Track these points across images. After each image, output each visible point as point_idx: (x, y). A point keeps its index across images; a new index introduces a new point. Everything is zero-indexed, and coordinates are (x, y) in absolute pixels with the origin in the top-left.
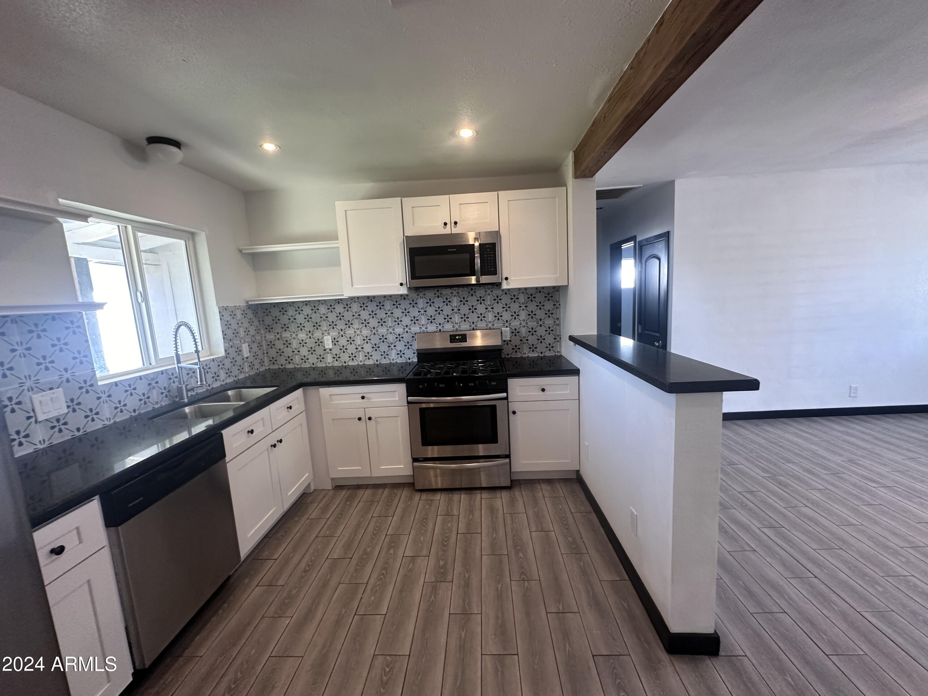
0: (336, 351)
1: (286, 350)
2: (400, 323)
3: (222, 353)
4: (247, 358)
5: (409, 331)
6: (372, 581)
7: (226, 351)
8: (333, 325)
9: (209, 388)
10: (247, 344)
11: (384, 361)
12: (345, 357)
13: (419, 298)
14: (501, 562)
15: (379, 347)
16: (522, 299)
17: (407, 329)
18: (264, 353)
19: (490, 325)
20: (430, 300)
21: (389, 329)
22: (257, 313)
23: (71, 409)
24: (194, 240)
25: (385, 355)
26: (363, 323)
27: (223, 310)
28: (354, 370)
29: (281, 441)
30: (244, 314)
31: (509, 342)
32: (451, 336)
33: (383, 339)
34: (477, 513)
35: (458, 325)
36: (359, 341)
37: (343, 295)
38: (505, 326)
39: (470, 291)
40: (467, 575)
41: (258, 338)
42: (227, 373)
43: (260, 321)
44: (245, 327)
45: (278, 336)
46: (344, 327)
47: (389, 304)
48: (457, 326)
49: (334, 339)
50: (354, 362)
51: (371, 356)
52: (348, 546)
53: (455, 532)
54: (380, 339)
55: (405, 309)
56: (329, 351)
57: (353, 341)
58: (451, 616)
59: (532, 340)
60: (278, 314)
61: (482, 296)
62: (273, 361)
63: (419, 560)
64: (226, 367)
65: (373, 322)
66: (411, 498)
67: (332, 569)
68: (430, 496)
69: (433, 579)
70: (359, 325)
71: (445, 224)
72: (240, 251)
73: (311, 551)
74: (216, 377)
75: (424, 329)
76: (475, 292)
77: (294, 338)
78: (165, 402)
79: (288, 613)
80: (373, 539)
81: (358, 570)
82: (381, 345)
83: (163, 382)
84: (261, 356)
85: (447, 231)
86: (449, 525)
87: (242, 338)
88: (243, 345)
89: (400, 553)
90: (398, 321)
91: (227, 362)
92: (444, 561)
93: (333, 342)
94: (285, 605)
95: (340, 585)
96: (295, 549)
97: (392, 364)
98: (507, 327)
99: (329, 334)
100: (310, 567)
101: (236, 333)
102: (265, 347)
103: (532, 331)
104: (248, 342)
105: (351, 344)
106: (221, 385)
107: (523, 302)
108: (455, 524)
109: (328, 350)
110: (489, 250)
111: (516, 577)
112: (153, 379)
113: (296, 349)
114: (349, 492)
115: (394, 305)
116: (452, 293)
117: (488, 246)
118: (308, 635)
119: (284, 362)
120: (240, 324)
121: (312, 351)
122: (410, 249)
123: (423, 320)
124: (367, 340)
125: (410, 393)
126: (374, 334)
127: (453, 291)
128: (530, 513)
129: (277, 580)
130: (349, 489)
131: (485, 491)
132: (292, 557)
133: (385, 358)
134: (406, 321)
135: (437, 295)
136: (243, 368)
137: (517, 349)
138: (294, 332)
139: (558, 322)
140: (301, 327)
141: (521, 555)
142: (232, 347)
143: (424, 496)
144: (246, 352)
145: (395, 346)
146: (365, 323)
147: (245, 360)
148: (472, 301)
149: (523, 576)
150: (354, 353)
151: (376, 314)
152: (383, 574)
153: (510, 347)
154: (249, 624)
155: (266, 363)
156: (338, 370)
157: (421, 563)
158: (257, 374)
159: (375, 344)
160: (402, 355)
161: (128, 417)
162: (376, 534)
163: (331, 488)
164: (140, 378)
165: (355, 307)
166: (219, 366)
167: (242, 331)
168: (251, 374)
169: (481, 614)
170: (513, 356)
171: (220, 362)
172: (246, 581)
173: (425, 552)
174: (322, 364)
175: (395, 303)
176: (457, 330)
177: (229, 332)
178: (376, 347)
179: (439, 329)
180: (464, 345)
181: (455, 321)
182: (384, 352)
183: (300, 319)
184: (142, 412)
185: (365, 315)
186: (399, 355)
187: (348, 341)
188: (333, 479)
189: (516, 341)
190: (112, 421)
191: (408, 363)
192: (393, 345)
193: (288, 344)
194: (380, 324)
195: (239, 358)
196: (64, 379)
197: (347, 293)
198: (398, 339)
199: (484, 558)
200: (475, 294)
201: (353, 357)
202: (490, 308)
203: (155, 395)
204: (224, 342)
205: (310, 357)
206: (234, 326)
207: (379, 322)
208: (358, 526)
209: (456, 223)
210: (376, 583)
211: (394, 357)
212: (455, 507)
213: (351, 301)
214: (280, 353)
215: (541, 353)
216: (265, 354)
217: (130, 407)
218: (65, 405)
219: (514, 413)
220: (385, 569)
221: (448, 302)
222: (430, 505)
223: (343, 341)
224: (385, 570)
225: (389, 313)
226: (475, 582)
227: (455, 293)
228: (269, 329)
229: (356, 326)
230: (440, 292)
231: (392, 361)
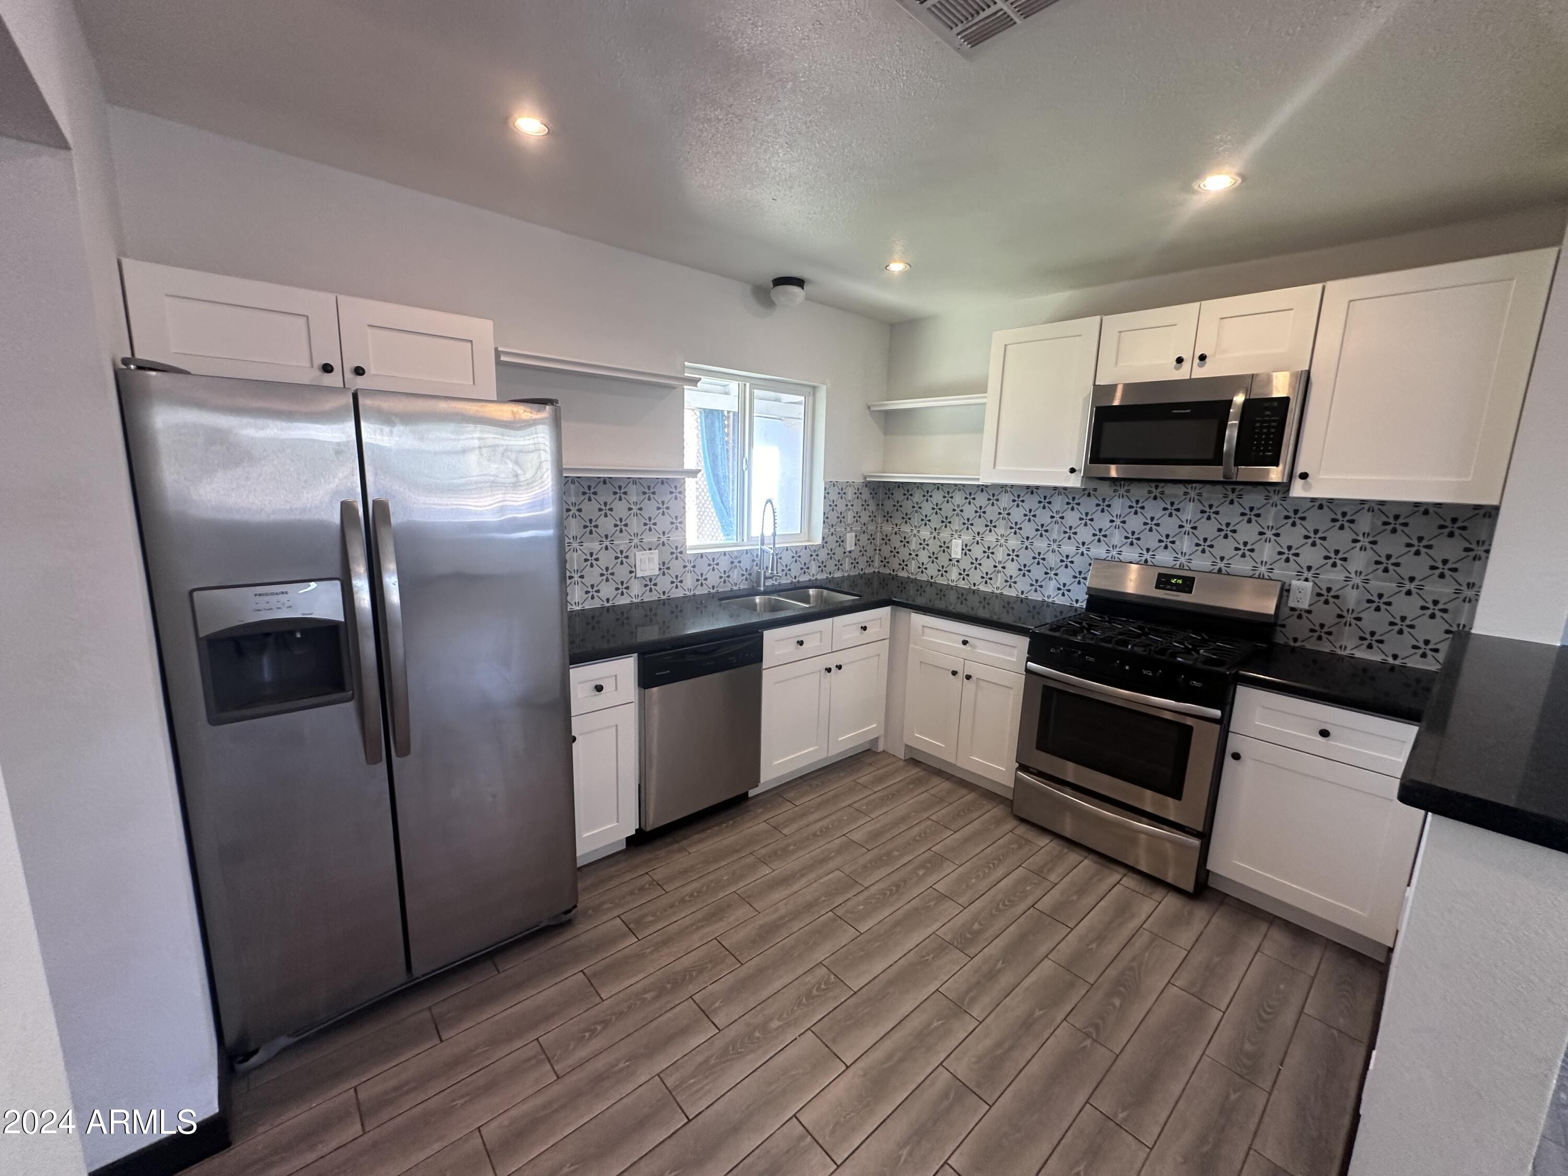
0: (965, 564)
1: (902, 550)
2: (1072, 536)
3: (819, 541)
4: (850, 552)
5: (1085, 552)
6: (873, 890)
7: (823, 538)
8: (968, 524)
9: (794, 580)
10: (853, 534)
11: (1033, 596)
12: (975, 577)
13: (1117, 497)
14: (1071, 985)
15: (1029, 571)
16: (1365, 523)
17: (1083, 549)
18: (875, 550)
19: (1263, 569)
20: (1137, 502)
21: (1052, 543)
22: (876, 494)
23: (661, 572)
24: (814, 395)
25: (1037, 585)
26: (1011, 528)
27: (830, 486)
28: (985, 599)
29: (839, 667)
30: (858, 494)
31: (1304, 615)
32: (1160, 575)
33: (1039, 559)
34: (1089, 900)
35: (1187, 557)
36: (1000, 555)
37: (978, 479)
38: (1303, 578)
39: (1230, 493)
40: (1000, 965)
41: (872, 527)
42: (819, 567)
43: (878, 505)
44: (855, 511)
45: (896, 529)
46: (982, 529)
47: (1060, 500)
48: (1183, 560)
49: (966, 545)
50: (988, 587)
51: (1015, 583)
52: (875, 835)
53: (1030, 901)
54: (1034, 558)
55: (1087, 514)
56: (956, 563)
57: (993, 553)
58: (937, 995)
59: (1372, 621)
60: (901, 498)
61: (1257, 505)
62: (885, 562)
63: (948, 904)
64: (821, 558)
65: (1029, 529)
66: (998, 822)
67: (839, 851)
68: (1031, 834)
69: (948, 938)
70: (1006, 528)
71: (1180, 360)
72: (869, 408)
73: (833, 817)
74: (805, 569)
75: (1114, 553)
76: (1240, 496)
77: (915, 536)
78: (744, 586)
79: (774, 865)
80: (909, 844)
81: (868, 868)
82: (1034, 568)
83: (746, 563)
84: (870, 552)
85: (1183, 374)
86: (1028, 888)
87: (849, 525)
88: (848, 535)
89: (930, 881)
90: (1070, 533)
91: (823, 555)
92: (981, 927)
93: (963, 549)
94: (774, 855)
95: (837, 872)
96: (819, 807)
97: (1045, 604)
98: (1306, 580)
99: (960, 537)
100: (824, 832)
101: (841, 518)
102: (878, 541)
103: (1379, 602)
104: (856, 531)
105: (988, 557)
106: (810, 580)
107: (1367, 531)
108: (1038, 893)
109: (954, 562)
110: (1268, 413)
111: (1078, 1020)
112: (736, 557)
113: (914, 551)
114: (922, 773)
115: (1068, 503)
116: (1186, 494)
117: (1267, 404)
118: (776, 896)
119: (896, 567)
120: (849, 506)
121: (933, 558)
122: (1097, 408)
123: (1117, 538)
124: (1013, 555)
125: (1033, 656)
126: (1027, 548)
127: (1189, 491)
128: (1198, 958)
129: (785, 827)
130: (924, 769)
131: (1135, 876)
132: (812, 813)
133: (1036, 591)
134: (1085, 534)
135: (1152, 495)
136: (841, 565)
137: (1322, 631)
138: (915, 527)
139: (1470, 593)
140: (926, 521)
141: (1117, 1002)
142: (832, 535)
143: (1022, 830)
144: (850, 545)
145: (1056, 574)
146: (1016, 528)
147: (847, 554)
148: (1231, 514)
149: (1092, 1030)
150: (989, 573)
151: (1034, 516)
152: (891, 891)
153: (1305, 624)
154: (737, 851)
155: (876, 564)
156: (963, 595)
157: (950, 909)
158: (861, 576)
159: (1025, 566)
160: (1066, 593)
161: (706, 592)
162: (918, 841)
163: (903, 758)
164: (725, 554)
165: (1005, 500)
166: (811, 555)
167: (850, 515)
168: (852, 574)
169: (981, 1023)
170: (1308, 646)
171: (814, 552)
172: (759, 811)
173: (963, 900)
174: (943, 580)
175: (1071, 501)
176: (1182, 567)
177: (833, 516)
178: (1024, 570)
179: (1144, 559)
180: (1183, 597)
181: (1182, 548)
182: (1037, 581)
183: (927, 508)
184: (720, 590)
185: (1017, 514)
186: (1061, 592)
187: (985, 552)
188: (908, 747)
189: (1326, 614)
190: (692, 593)
191: (1074, 608)
192: (1053, 573)
193: (906, 542)
194: (1039, 533)
195: (839, 551)
196: (661, 542)
197: (985, 479)
198: (1064, 564)
199: (1047, 963)
200: (1240, 501)
201: (987, 579)
202: (1269, 534)
203: (735, 576)
204: (824, 528)
205: (930, 566)
206: (841, 507)
207: (1037, 530)
208: (903, 819)
209: (1203, 358)
210: (875, 895)
211: (1051, 593)
212: (1060, 870)
213: (1001, 490)
214: (895, 552)
215: (1395, 657)
216: (878, 551)
217: (710, 582)
218: (657, 567)
219: (1236, 756)
220: (898, 886)
221: (1173, 510)
222: (1020, 847)
223: (977, 552)
224: (898, 888)
225: (1057, 517)
226: (1006, 980)
227: (1193, 494)
228: (888, 517)
229: (1000, 530)
230: (1160, 490)
231: (1046, 599)
